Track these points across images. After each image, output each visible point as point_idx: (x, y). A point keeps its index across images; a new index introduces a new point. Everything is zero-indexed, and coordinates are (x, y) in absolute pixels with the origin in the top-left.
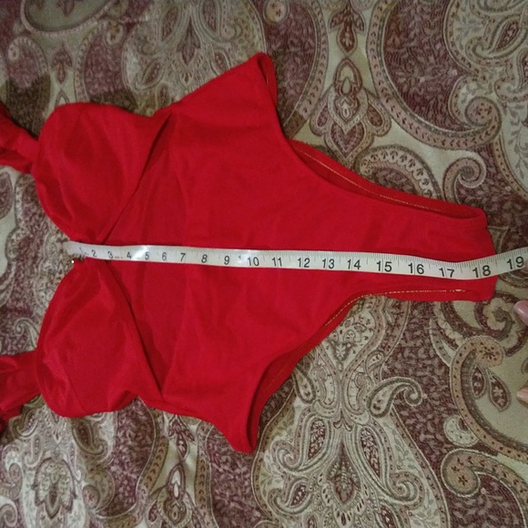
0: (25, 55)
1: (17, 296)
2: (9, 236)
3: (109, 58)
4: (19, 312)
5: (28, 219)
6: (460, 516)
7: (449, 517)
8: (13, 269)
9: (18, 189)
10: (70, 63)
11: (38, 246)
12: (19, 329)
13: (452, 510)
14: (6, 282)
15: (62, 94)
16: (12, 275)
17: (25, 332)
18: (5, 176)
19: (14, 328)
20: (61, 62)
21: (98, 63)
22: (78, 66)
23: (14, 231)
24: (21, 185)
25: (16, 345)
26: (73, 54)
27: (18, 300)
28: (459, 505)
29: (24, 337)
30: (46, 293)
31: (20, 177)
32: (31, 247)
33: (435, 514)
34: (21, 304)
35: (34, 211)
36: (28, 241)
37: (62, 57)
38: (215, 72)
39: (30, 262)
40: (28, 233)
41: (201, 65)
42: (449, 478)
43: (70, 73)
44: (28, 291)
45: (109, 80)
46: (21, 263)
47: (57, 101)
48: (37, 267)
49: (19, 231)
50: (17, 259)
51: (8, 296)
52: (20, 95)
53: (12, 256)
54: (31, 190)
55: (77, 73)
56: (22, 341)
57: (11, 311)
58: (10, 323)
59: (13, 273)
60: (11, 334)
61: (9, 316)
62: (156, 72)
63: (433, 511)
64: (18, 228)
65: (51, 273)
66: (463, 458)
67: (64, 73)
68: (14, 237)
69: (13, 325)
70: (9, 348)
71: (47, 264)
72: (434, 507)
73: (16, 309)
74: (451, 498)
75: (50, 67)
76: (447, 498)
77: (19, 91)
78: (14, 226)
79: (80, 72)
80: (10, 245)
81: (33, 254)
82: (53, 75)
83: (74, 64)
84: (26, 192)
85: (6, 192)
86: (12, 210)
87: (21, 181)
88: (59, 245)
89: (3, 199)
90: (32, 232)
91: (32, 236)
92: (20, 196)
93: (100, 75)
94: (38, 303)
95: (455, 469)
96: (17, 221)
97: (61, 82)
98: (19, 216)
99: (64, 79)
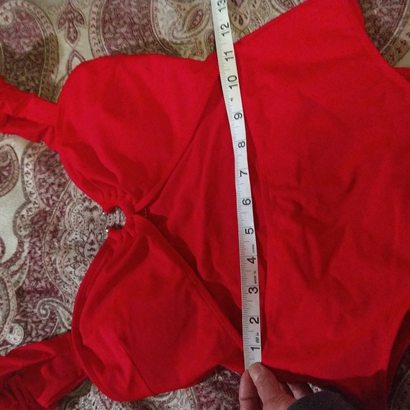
0: (22, 18)
1: (36, 275)
2: (18, 212)
3: (133, 10)
4: (40, 293)
5: (43, 190)
8: (26, 246)
9: (26, 161)
10: (82, 20)
11: (59, 219)
12: (43, 312)
14: (20, 262)
15: (75, 53)
16: (25, 254)
17: (52, 313)
18: (7, 148)
19: (36, 311)
20: (71, 21)
21: (118, 17)
22: (94, 22)
23: (22, 207)
24: (30, 156)
25: (43, 329)
26: (85, 12)
27: (37, 280)
29: (52, 319)
30: (74, 268)
31: (27, 148)
32: (49, 220)
34: (43, 284)
35: (52, 180)
36: (43, 215)
37: (70, 16)
38: (277, 10)
39: (48, 238)
40: (43, 206)
41: (257, 6)
43: (83, 31)
44: (50, 268)
45: (136, 34)
46: (35, 239)
47: (69, 62)
48: (59, 241)
49: (31, 205)
50: (31, 236)
51: (24, 277)
52: (19, 60)
53: (24, 233)
54: (44, 159)
55: (93, 29)
56: (51, 324)
57: (29, 292)
58: (30, 306)
59: (26, 251)
60: (35, 319)
61: (28, 298)
62: (198, 18)
64: (28, 202)
65: (79, 245)
67: (76, 32)
68: (24, 212)
69: (34, 307)
70: (34, 333)
71: (73, 236)
73: (36, 290)
75: (56, 27)
77: (17, 57)
78: (24, 200)
79: (97, 28)
80: (19, 221)
81: (51, 228)
82: (61, 35)
83: (87, 19)
84: (39, 161)
85: (9, 165)
86: (19, 184)
87: (30, 151)
88: (87, 214)
89: (6, 173)
90: (48, 205)
91: (48, 209)
92: (31, 167)
93: (123, 30)
94: (65, 279)
96: (27, 196)
97: (73, 41)
98: (29, 190)
99: (76, 38)
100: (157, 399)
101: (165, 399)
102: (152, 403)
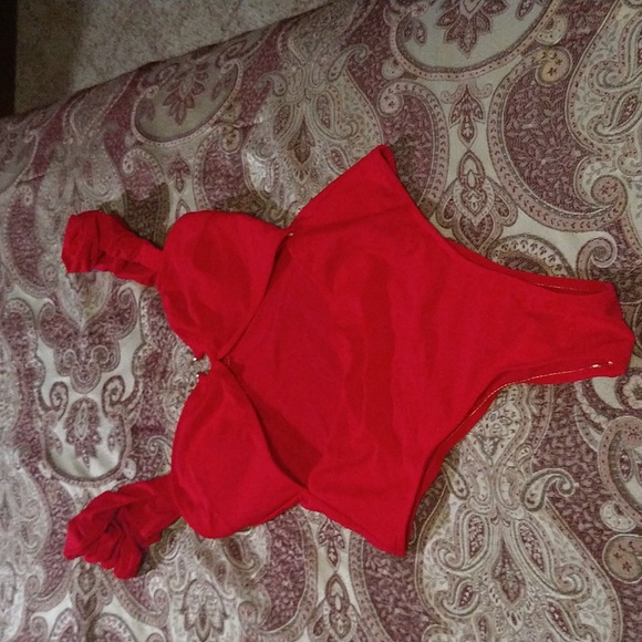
0: (140, 166)
1: (147, 413)
2: (136, 353)
3: (228, 163)
4: (151, 430)
5: (155, 333)
6: (631, 604)
7: (620, 606)
8: (141, 385)
9: (142, 304)
10: (187, 171)
11: (167, 360)
12: (152, 449)
13: (622, 597)
14: (135, 401)
15: (181, 202)
16: (139, 394)
17: (160, 450)
18: (128, 292)
19: (146, 447)
20: (179, 171)
21: (217, 169)
22: (196, 173)
23: (140, 347)
24: (145, 300)
25: (152, 465)
26: (190, 162)
27: (148, 418)
28: (627, 592)
29: (159, 456)
30: (176, 407)
31: (143, 291)
32: (160, 361)
33: (605, 604)
34: (152, 422)
35: (160, 324)
36: (155, 356)
37: (179, 166)
39: (158, 379)
40: (156, 348)
42: (612, 566)
43: (188, 181)
44: (158, 407)
45: (231, 186)
46: (148, 380)
47: (178, 210)
48: (166, 382)
49: (146, 347)
50: (144, 376)
51: (138, 414)
52: (138, 208)
53: (139, 373)
54: (156, 303)
55: (196, 180)
56: (158, 461)
57: (142, 430)
58: (143, 442)
59: (141, 390)
60: (145, 454)
61: (140, 436)
63: (603, 601)
64: (144, 344)
65: (182, 386)
66: (625, 544)
67: (182, 182)
68: (141, 354)
69: (146, 444)
70: (144, 468)
71: (177, 378)
72: (603, 596)
73: (147, 428)
74: (618, 586)
75: (166, 176)
76: (614, 586)
77: (137, 204)
78: (140, 342)
79: (199, 179)
80: (136, 361)
81: (161, 369)
82: (171, 183)
83: (192, 170)
84: (151, 306)
85: (130, 308)
86: (138, 326)
87: (145, 295)
88: (189, 357)
89: (127, 316)
90: (159, 346)
91: (159, 351)
92: (146, 310)
93: (220, 181)
94: (169, 418)
95: (617, 556)
96: (143, 337)
97: (180, 191)
98: (145, 332)
99: (182, 187)
100: (241, 534)
101: (249, 533)
102: (238, 537)
